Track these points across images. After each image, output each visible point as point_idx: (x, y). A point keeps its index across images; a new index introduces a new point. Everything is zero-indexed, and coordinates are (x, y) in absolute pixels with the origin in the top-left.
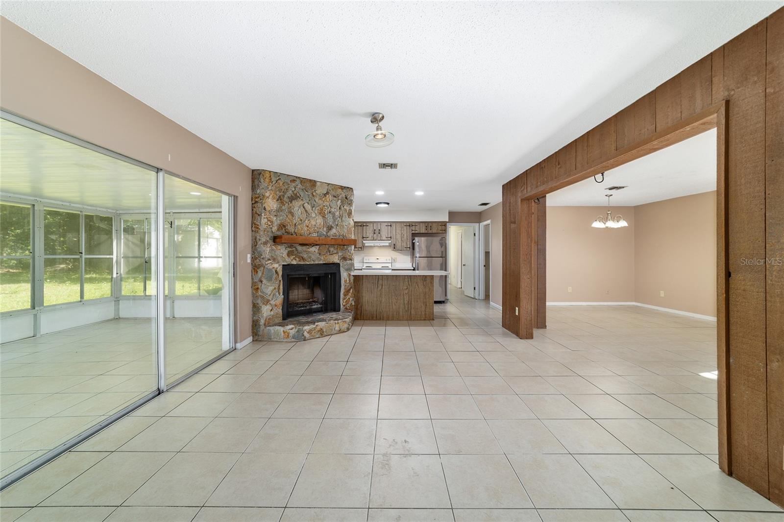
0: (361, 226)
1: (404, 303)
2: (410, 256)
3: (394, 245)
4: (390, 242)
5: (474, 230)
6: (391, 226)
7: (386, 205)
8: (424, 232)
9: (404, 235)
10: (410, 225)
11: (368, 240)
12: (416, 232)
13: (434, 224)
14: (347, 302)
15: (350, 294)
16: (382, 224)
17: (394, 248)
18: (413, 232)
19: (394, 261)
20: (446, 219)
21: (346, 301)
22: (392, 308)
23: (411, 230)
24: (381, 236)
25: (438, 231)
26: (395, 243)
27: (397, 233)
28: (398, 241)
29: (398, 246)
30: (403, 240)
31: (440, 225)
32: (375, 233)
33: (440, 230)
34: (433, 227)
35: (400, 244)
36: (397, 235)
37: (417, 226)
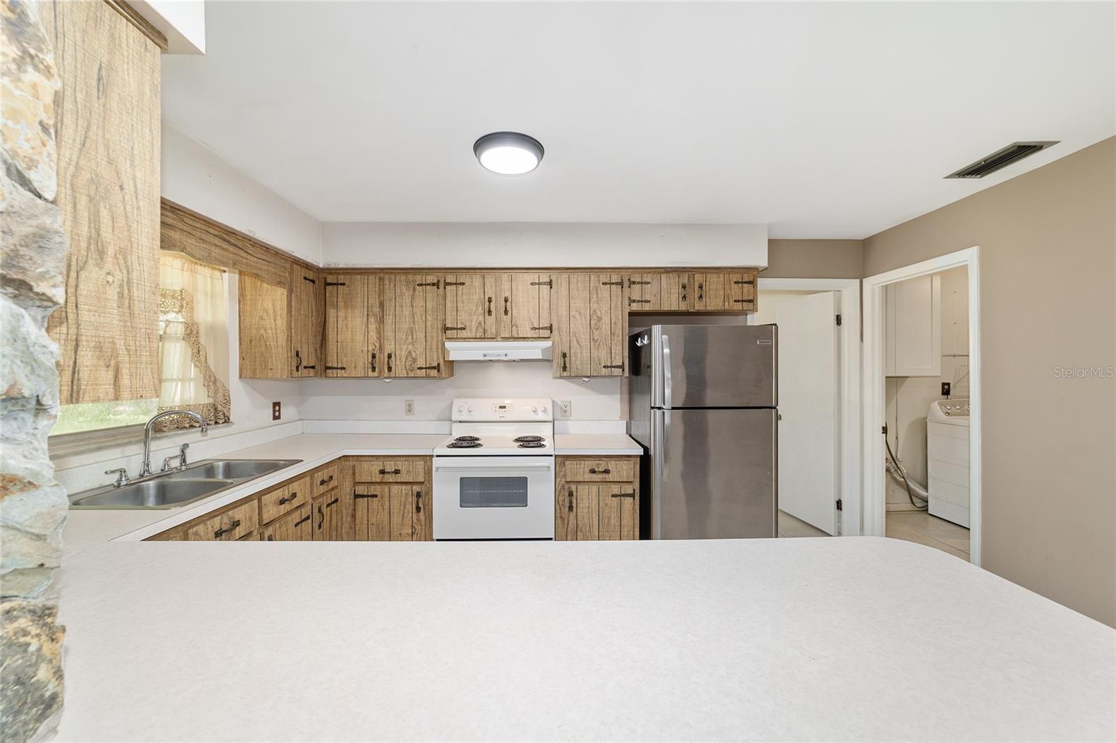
0: (437, 285)
2: (618, 396)
3: (564, 355)
4: (548, 344)
5: (838, 304)
6: (550, 283)
8: (674, 308)
9: (600, 319)
10: (625, 278)
11: (465, 339)
12: (647, 307)
13: (713, 279)
16: (516, 275)
17: (565, 368)
18: (635, 307)
19: (561, 412)
20: (760, 259)
23: (627, 302)
24: (512, 324)
25: (726, 304)
26: (566, 351)
27: (573, 313)
28: (578, 343)
29: (579, 362)
30: (596, 339)
31: (735, 280)
32: (490, 312)
33: (735, 301)
34: (707, 287)
35: (586, 354)
36: (574, 317)
37: (649, 283)
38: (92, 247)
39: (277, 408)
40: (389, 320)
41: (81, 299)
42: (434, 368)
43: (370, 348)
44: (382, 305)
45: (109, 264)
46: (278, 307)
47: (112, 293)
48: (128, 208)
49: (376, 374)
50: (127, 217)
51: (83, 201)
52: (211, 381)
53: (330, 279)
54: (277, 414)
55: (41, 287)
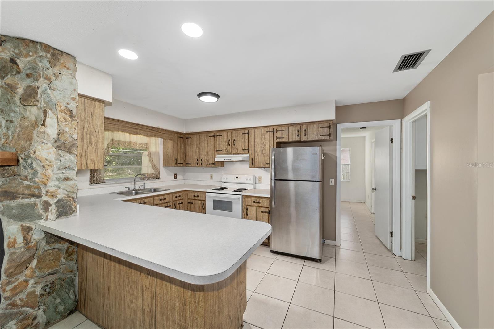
0: (214, 136)
1: (143, 310)
3: (253, 159)
4: (248, 155)
5: (391, 132)
6: (248, 133)
7: (214, 99)
8: (294, 140)
9: (265, 145)
10: (274, 130)
11: (222, 154)
12: (283, 140)
13: (311, 127)
14: (16, 291)
15: (28, 272)
16: (237, 131)
17: (253, 164)
18: (279, 140)
20: (332, 116)
21: (12, 290)
22: (125, 313)
23: (275, 138)
24: (237, 149)
25: (317, 137)
26: (253, 158)
27: (256, 144)
28: (257, 155)
29: (257, 162)
30: (264, 153)
31: (321, 126)
32: (229, 145)
33: (321, 136)
34: (308, 130)
35: (260, 159)
36: (256, 145)
37: (284, 130)
38: (90, 143)
39: (175, 176)
40: (201, 148)
41: (88, 152)
42: (213, 164)
43: (197, 157)
44: (200, 144)
45: (93, 145)
46: (171, 146)
47: (94, 150)
48: (97, 135)
49: (198, 166)
50: (97, 137)
51: (88, 136)
52: (154, 167)
53: (187, 137)
54: (175, 177)
55: (73, 152)
